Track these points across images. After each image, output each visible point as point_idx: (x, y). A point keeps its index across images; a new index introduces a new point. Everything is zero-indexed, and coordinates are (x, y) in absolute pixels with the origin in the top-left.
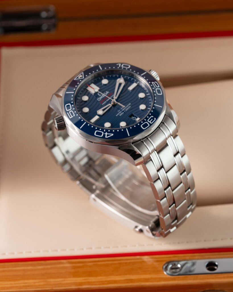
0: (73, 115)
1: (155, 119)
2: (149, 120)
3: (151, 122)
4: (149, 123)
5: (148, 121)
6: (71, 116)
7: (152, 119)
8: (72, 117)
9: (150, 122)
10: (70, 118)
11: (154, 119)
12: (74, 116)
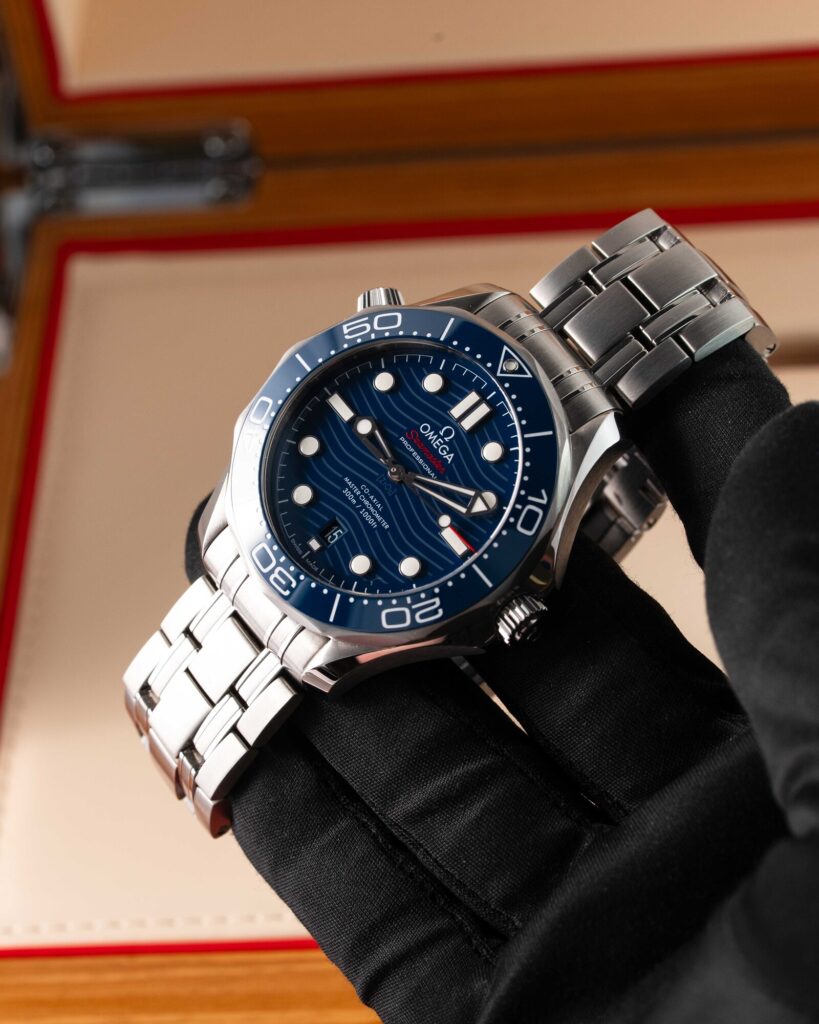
0: (350, 333)
1: (287, 593)
2: (280, 573)
3: (276, 580)
4: (272, 571)
5: (279, 569)
6: (348, 328)
7: (284, 582)
8: (346, 331)
9: (276, 575)
10: (345, 327)
11: (285, 590)
12: (347, 337)
